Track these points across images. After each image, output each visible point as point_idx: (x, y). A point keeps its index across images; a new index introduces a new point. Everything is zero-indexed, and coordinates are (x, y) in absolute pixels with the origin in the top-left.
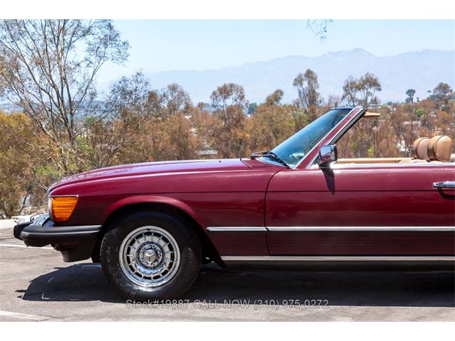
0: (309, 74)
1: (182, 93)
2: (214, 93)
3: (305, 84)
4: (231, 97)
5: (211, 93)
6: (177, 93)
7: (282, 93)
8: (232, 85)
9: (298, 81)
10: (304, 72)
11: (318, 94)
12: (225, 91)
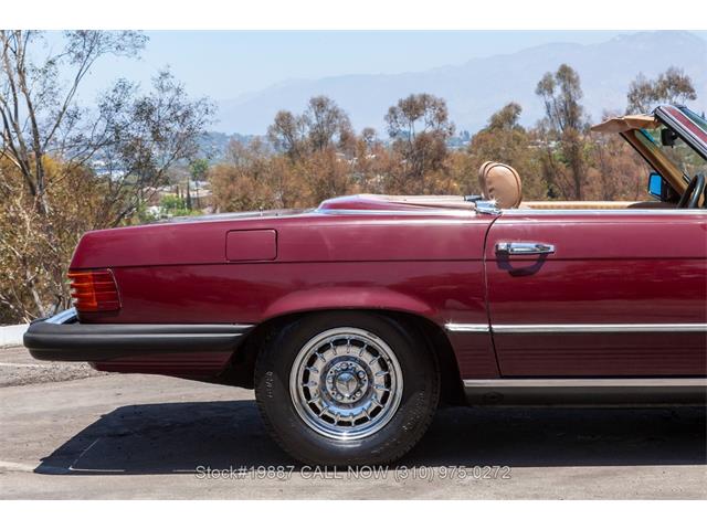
0: (565, 74)
1: (335, 113)
2: (392, 111)
3: (558, 91)
4: (423, 118)
5: (386, 112)
6: (326, 113)
7: (518, 109)
8: (424, 98)
9: (545, 87)
10: (554, 69)
11: (581, 108)
12: (412, 108)
